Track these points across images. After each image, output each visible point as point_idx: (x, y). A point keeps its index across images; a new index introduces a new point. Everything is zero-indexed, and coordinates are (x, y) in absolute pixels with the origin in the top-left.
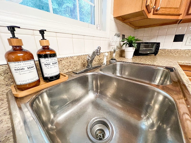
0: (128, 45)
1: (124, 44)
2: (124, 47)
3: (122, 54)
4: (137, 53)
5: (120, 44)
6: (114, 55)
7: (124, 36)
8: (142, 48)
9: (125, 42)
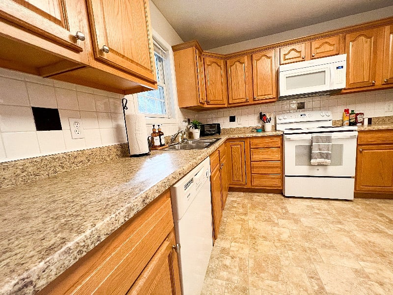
0: (194, 128)
1: (190, 127)
2: (191, 130)
3: (191, 135)
4: (203, 134)
5: (187, 127)
6: (185, 136)
7: (189, 120)
8: (207, 129)
9: (191, 125)
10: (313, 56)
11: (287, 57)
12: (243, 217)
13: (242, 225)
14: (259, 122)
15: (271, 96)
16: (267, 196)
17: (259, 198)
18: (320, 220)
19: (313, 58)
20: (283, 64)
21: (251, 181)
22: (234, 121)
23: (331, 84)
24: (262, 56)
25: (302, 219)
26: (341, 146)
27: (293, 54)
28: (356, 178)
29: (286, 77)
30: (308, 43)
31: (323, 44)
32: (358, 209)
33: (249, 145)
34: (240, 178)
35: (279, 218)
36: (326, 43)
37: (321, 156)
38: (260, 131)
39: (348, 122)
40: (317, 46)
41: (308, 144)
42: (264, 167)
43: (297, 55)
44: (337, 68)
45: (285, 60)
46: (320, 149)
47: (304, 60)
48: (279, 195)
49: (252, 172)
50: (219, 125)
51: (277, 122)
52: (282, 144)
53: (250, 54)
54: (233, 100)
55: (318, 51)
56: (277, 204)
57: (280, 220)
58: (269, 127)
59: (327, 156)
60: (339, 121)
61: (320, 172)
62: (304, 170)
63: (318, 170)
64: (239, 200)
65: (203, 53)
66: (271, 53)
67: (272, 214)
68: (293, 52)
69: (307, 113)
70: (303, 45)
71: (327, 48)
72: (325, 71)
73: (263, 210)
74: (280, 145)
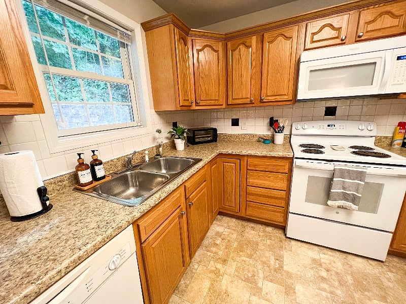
1: (173, 135)
6: (160, 149)
10: (360, 37)
11: (316, 38)
12: (219, 266)
13: (213, 281)
14: (269, 130)
15: (285, 98)
16: (264, 231)
17: (253, 232)
18: (324, 294)
19: (359, 39)
20: (309, 49)
21: (246, 210)
22: (238, 125)
23: (383, 85)
24: (278, 36)
25: (299, 288)
26: (381, 186)
27: (328, 33)
28: (395, 234)
29: (311, 71)
30: (354, 14)
31: (381, 15)
32: (389, 280)
33: (246, 166)
34: (232, 202)
35: (265, 278)
36: (387, 13)
37: (345, 197)
38: (267, 142)
39: (401, 141)
40: (370, 18)
41: (327, 176)
42: (264, 196)
43: (334, 33)
44: (399, 58)
45: (313, 42)
46: (344, 188)
47: (344, 43)
48: (280, 232)
49: (248, 200)
50: (215, 130)
51: (293, 132)
52: (291, 170)
53: (261, 32)
54: (233, 99)
55: (370, 27)
56: (271, 248)
57: (266, 282)
58: (279, 138)
59: (354, 200)
60: (386, 137)
61: (341, 216)
62: (317, 209)
63: (337, 213)
64: (226, 231)
65: (190, 32)
66: (294, 31)
67: (260, 267)
68: (327, 29)
69: (338, 124)
70: (346, 17)
71: (388, 21)
72: (375, 63)
73: (250, 256)
74: (287, 171)
